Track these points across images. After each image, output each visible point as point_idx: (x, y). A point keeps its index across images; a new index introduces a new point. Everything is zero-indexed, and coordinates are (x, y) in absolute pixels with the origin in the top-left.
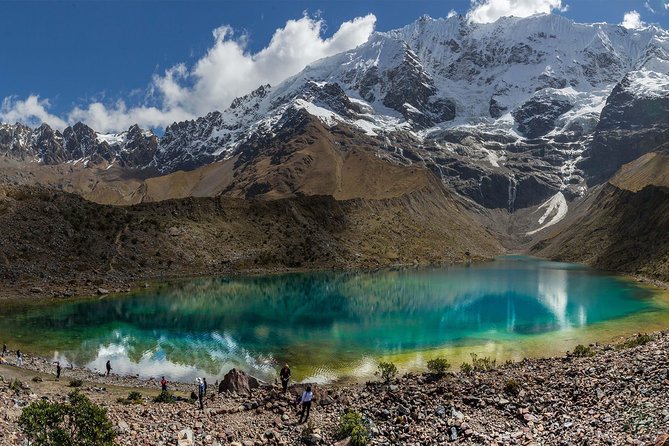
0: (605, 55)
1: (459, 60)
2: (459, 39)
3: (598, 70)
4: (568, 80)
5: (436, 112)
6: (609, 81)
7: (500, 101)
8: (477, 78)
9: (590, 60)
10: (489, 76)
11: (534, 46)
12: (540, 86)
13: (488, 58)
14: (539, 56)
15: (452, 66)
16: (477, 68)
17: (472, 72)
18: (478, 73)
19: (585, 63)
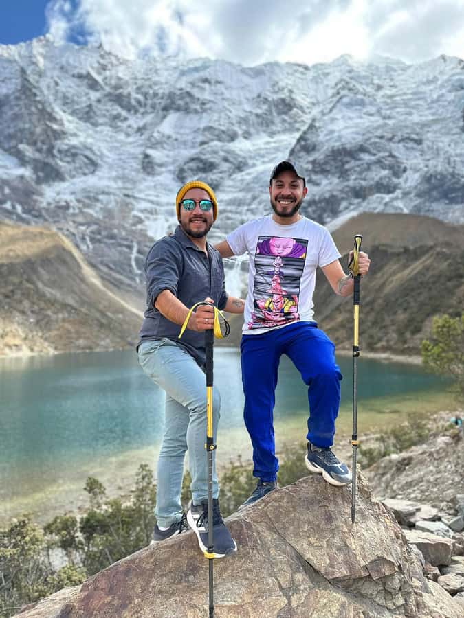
0: (283, 100)
1: (99, 101)
2: (99, 74)
3: (277, 120)
4: (240, 132)
5: (68, 162)
6: (292, 129)
7: (156, 154)
8: (124, 125)
9: (265, 107)
10: (141, 124)
11: (196, 92)
12: (204, 139)
13: (139, 102)
14: (204, 104)
15: (90, 106)
16: (124, 113)
17: (117, 117)
18: (126, 119)
19: (259, 111)
